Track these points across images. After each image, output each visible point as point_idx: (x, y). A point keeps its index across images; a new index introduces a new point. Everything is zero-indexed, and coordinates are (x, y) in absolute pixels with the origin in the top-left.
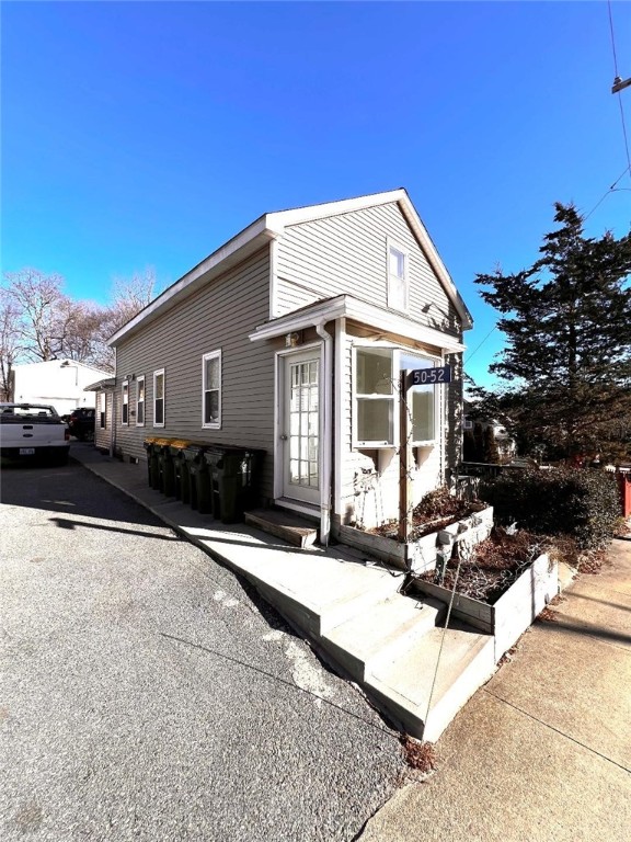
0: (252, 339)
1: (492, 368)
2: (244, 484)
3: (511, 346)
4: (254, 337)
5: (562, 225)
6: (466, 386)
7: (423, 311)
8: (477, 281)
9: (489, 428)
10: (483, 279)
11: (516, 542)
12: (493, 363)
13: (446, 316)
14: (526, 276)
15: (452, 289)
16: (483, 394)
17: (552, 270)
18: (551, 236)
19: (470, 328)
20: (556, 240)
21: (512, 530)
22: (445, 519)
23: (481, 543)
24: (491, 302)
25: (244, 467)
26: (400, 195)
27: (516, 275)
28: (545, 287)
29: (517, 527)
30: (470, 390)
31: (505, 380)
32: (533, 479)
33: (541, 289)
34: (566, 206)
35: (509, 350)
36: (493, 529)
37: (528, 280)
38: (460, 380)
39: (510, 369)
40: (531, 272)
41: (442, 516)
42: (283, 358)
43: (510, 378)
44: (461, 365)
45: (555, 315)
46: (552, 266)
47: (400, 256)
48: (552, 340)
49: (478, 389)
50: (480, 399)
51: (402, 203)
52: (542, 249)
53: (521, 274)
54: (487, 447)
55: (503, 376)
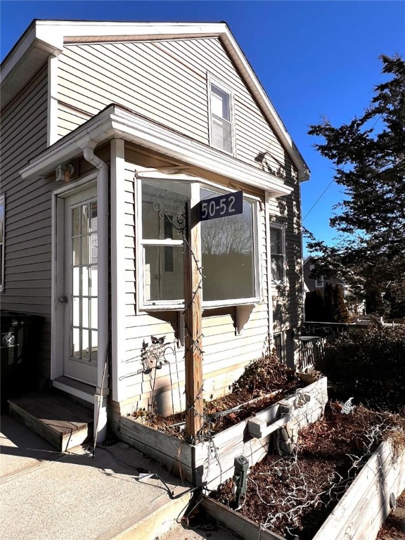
0: (24, 176)
1: (333, 222)
2: (11, 361)
3: (350, 198)
4: (26, 173)
5: (391, 77)
6: (305, 241)
7: (256, 159)
8: (311, 133)
9: (337, 286)
10: (315, 131)
11: (352, 422)
12: (333, 217)
13: (281, 166)
14: (358, 125)
15: (288, 140)
16: (325, 249)
17: (385, 120)
18: (382, 87)
19: (307, 177)
20: (386, 91)
21: (347, 407)
22: (268, 396)
23: (312, 426)
24: (326, 154)
25: (10, 339)
26: (221, 28)
27: (349, 124)
28: (380, 137)
29: (353, 402)
30: (311, 246)
31: (346, 234)
32: (375, 340)
33: (376, 140)
34: (393, 58)
35: (348, 202)
36: (327, 406)
37: (362, 129)
38: (299, 234)
39: (351, 222)
40: (363, 120)
41: (268, 392)
42: (63, 199)
43: (350, 231)
44: (299, 217)
45: (391, 166)
46: (385, 115)
47: (225, 97)
48: (390, 191)
49: (318, 244)
50: (321, 254)
51: (224, 39)
52: (375, 100)
53: (353, 123)
54: (336, 306)
55: (344, 230)
